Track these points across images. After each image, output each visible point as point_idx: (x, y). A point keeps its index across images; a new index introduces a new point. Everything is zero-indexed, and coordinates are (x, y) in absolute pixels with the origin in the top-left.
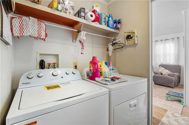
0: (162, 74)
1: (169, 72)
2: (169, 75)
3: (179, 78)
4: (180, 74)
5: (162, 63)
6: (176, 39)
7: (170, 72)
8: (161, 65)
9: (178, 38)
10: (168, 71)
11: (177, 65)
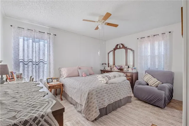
0: (148, 84)
1: (157, 83)
2: (157, 87)
3: (171, 91)
4: (173, 85)
5: (149, 68)
6: (167, 34)
7: (159, 81)
8: (147, 70)
9: (170, 32)
10: (155, 80)
11: (169, 71)
